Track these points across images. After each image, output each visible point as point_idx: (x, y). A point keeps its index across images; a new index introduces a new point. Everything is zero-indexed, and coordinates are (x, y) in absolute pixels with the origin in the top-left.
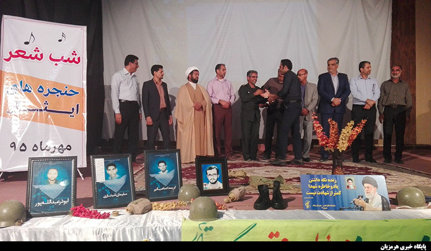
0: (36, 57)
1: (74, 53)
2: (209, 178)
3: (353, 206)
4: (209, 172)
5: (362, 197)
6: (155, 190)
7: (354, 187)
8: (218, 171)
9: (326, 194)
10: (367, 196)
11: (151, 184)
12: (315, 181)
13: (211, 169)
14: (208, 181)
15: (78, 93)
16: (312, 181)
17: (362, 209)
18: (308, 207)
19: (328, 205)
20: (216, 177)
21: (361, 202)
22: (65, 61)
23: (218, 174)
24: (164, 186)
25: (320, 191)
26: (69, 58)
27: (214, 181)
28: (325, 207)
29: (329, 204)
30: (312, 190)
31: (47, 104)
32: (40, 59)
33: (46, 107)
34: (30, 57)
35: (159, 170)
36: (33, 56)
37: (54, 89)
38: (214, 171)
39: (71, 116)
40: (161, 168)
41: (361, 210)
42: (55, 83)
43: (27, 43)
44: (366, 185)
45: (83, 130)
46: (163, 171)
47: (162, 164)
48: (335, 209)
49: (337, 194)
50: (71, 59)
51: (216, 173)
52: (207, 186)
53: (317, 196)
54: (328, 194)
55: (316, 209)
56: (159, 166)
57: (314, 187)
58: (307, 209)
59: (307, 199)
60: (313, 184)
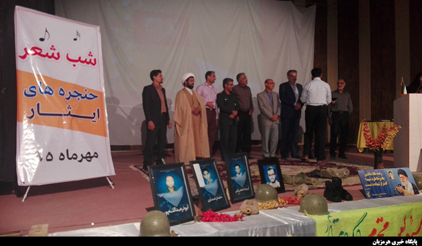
0: (53, 56)
1: (90, 54)
2: (270, 178)
3: (397, 193)
4: (269, 172)
7: (394, 177)
8: (274, 171)
9: (378, 185)
10: (403, 184)
11: (233, 186)
12: (368, 175)
13: (270, 169)
14: (270, 181)
15: (97, 97)
16: (367, 175)
18: (369, 197)
19: (382, 194)
20: (274, 177)
21: (401, 189)
22: (83, 62)
23: (275, 174)
24: (241, 187)
25: (374, 183)
26: (86, 60)
27: (273, 180)
28: (380, 195)
30: (369, 183)
31: (71, 108)
32: (57, 59)
33: (70, 112)
34: (47, 55)
35: (236, 173)
36: (50, 54)
37: (75, 92)
38: (272, 171)
39: (93, 121)
40: (237, 171)
41: (402, 195)
42: (75, 86)
43: (42, 40)
44: (400, 176)
45: (105, 135)
46: (239, 174)
47: (237, 167)
48: (387, 196)
49: (385, 184)
50: (88, 61)
53: (373, 187)
54: (380, 184)
55: (374, 197)
56: (235, 169)
57: (369, 180)
58: (369, 198)
59: (367, 190)
60: (368, 177)
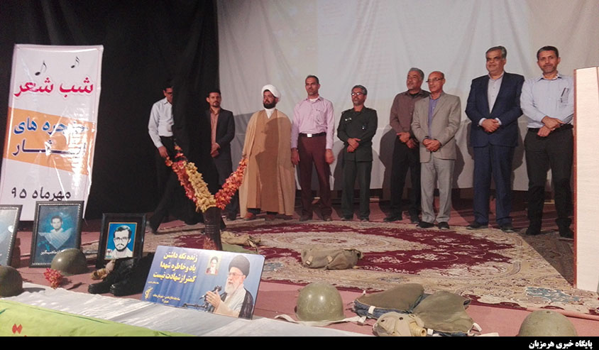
0: (46, 89)
1: (87, 81)
2: (116, 242)
4: (118, 234)
5: (220, 290)
6: (43, 253)
7: (216, 271)
8: (130, 232)
9: (176, 279)
10: (227, 289)
11: (39, 245)
12: (171, 256)
13: (121, 229)
14: (113, 247)
16: (168, 257)
17: (212, 310)
18: (147, 297)
19: (172, 298)
20: (125, 242)
21: (214, 297)
22: (76, 91)
23: (129, 238)
24: (55, 249)
25: (172, 273)
26: (80, 88)
27: (122, 247)
28: (167, 299)
29: (174, 297)
30: (162, 271)
31: (51, 143)
32: (50, 91)
33: (49, 147)
34: (40, 89)
35: (53, 228)
36: (43, 88)
37: (61, 125)
38: (125, 233)
40: (54, 225)
41: (209, 311)
42: (63, 118)
43: (38, 74)
44: (233, 270)
46: (57, 230)
47: (56, 220)
48: (177, 305)
49: (190, 280)
50: (83, 88)
51: (127, 236)
52: (110, 254)
53: (164, 281)
54: (179, 279)
55: (155, 300)
56: (52, 222)
57: (166, 266)
58: (145, 300)
59: (151, 284)
60: (166, 262)
